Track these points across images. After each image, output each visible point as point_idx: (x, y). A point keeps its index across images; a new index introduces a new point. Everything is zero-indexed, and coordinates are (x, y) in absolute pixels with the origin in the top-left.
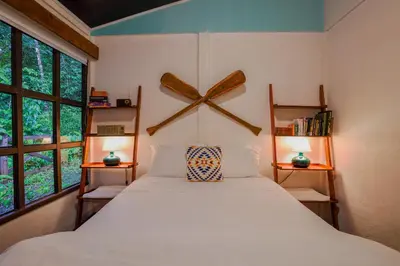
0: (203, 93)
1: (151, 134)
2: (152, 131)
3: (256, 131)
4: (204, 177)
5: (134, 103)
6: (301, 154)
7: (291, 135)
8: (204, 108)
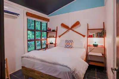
0: (70, 27)
1: (59, 37)
2: (60, 37)
3: (84, 36)
4: (68, 47)
5: (56, 31)
6: (95, 43)
7: (92, 37)
8: (70, 31)
